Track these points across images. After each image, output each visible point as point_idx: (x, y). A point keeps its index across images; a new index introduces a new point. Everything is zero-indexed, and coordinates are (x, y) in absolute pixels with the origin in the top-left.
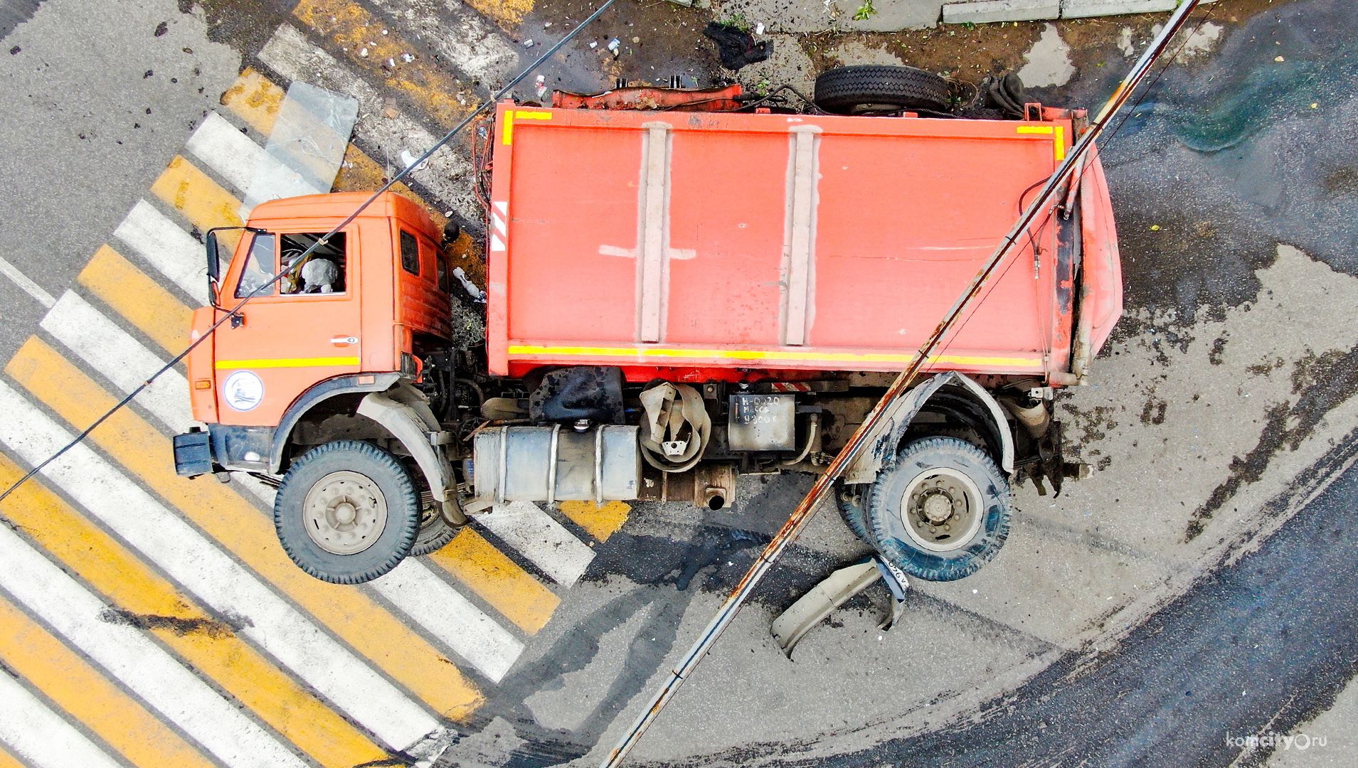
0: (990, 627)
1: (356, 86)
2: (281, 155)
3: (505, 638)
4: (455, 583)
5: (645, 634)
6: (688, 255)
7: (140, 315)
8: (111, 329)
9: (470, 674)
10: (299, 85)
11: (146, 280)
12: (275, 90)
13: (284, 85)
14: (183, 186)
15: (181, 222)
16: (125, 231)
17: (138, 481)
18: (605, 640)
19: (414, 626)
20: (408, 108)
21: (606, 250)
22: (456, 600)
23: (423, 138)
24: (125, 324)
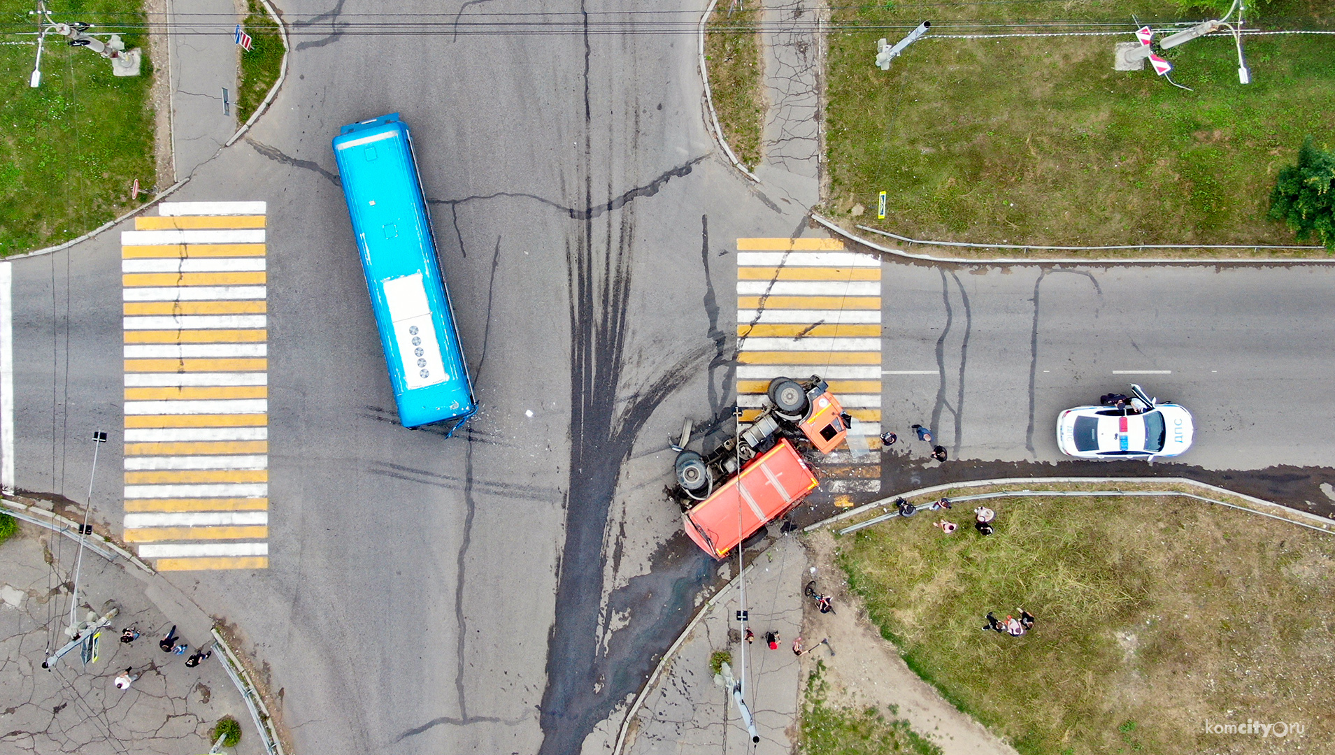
0: (649, 452)
1: (856, 461)
2: (860, 436)
3: (742, 376)
4: (760, 379)
5: (716, 398)
6: (767, 484)
7: (863, 384)
8: (866, 377)
9: (743, 364)
10: (868, 453)
11: (867, 392)
12: (871, 448)
13: (871, 451)
14: (875, 415)
15: (869, 408)
16: (879, 398)
17: (838, 351)
18: (723, 391)
19: (762, 365)
20: (843, 465)
21: (781, 474)
22: (758, 377)
23: (836, 461)
24: (864, 380)
